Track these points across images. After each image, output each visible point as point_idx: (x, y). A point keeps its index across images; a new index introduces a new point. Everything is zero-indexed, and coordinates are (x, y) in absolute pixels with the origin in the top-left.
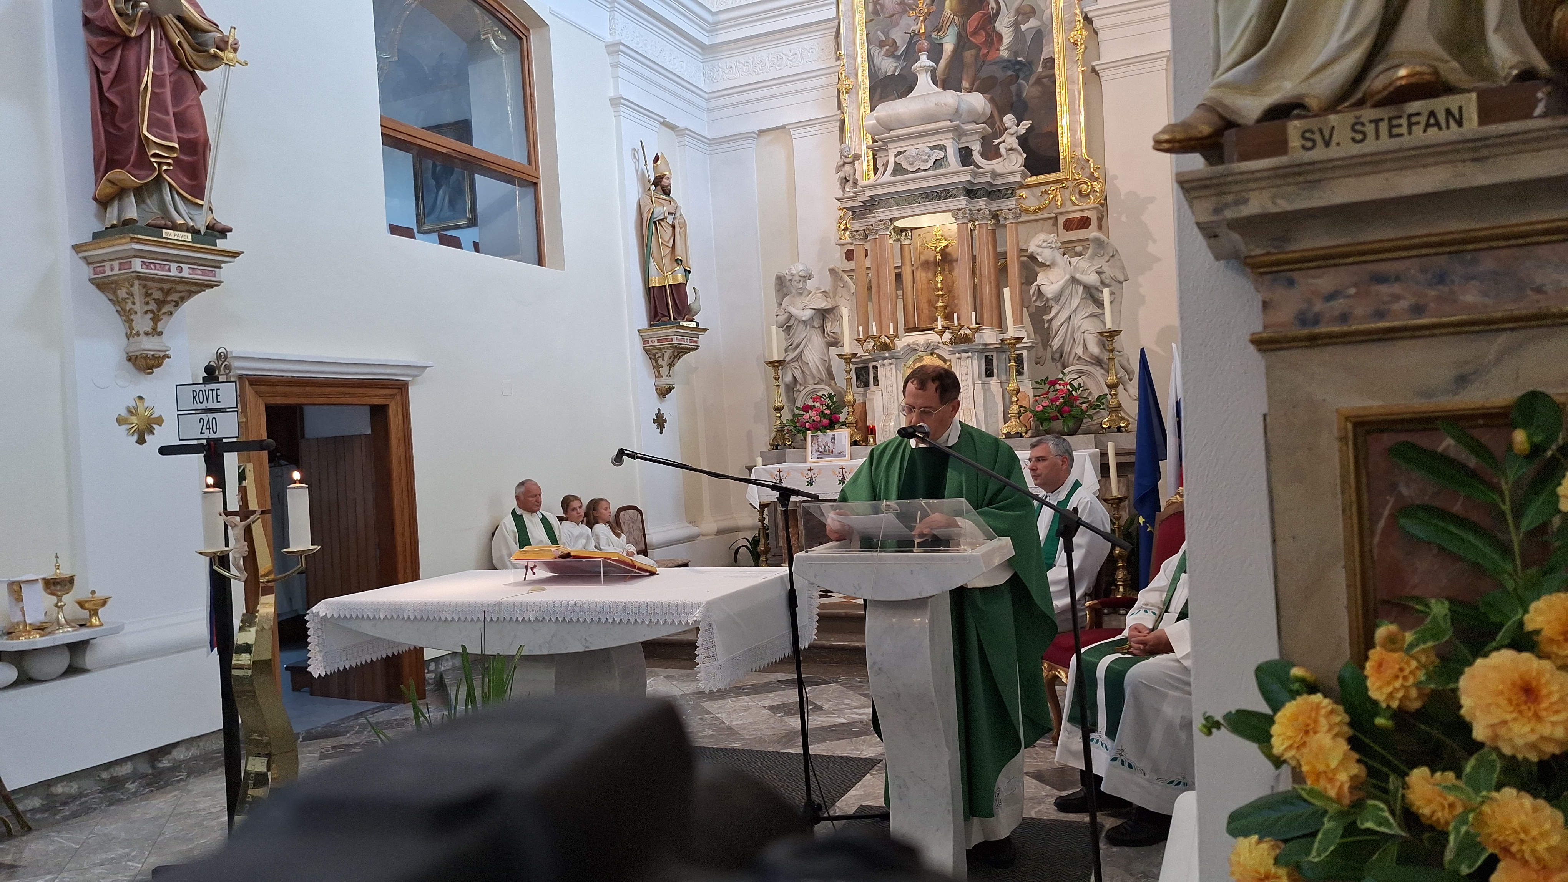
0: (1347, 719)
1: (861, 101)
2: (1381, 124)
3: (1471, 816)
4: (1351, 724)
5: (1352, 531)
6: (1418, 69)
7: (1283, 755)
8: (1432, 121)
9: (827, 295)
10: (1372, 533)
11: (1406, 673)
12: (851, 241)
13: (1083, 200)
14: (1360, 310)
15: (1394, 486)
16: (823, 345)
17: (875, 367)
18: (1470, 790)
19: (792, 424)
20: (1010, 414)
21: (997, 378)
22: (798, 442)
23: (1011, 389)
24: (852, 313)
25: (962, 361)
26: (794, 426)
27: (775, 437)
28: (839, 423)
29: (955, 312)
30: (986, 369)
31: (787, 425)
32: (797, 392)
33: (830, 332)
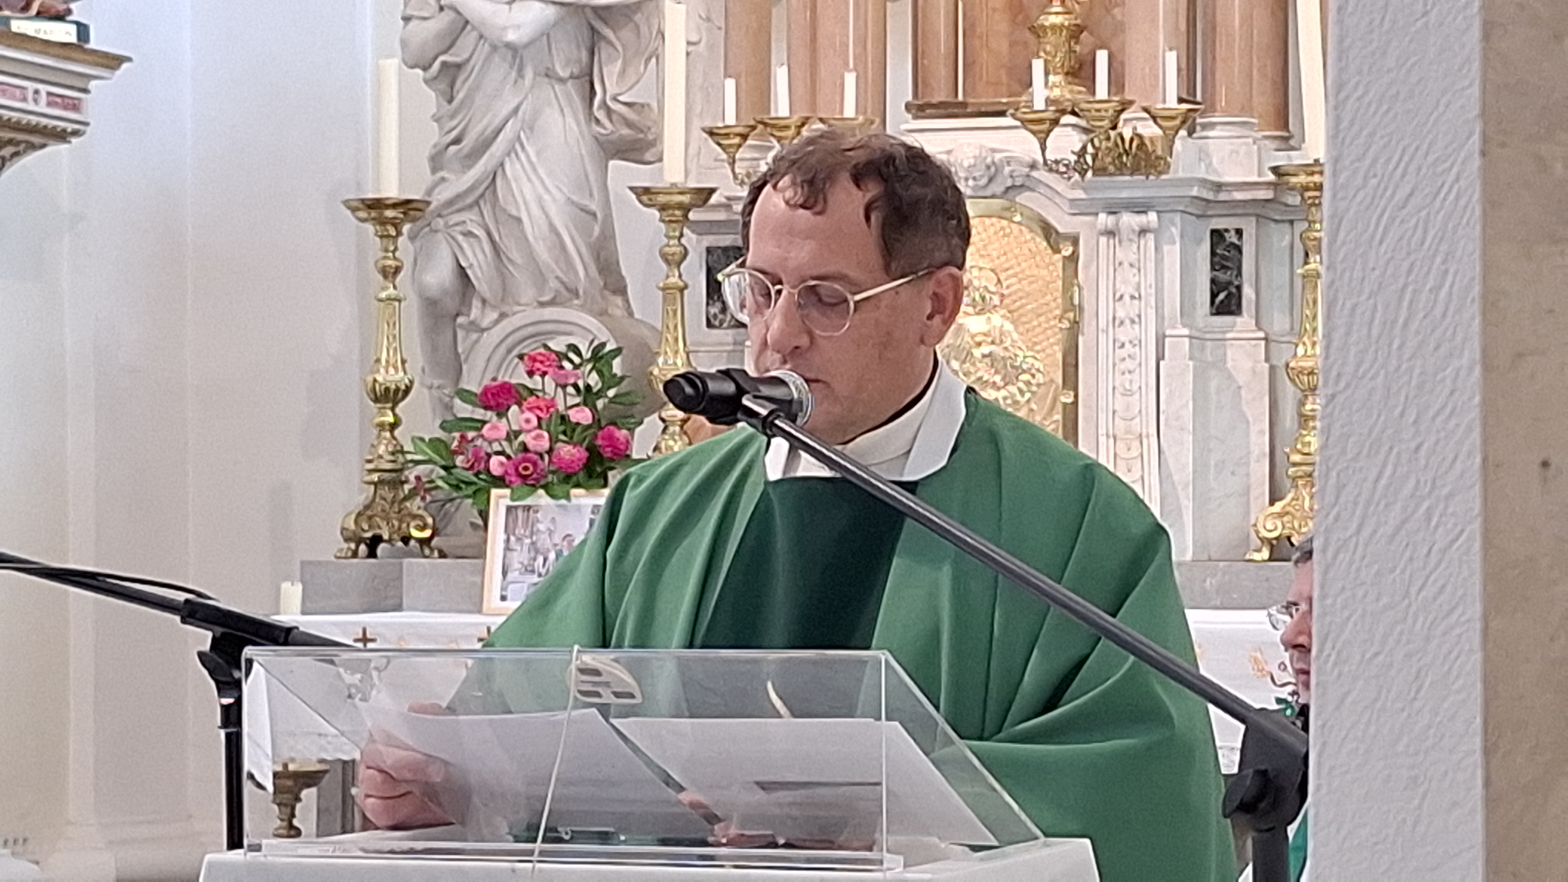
16: (587, 151)
19: (436, 458)
20: (1295, 464)
21: (1254, 322)
22: (459, 534)
23: (1304, 368)
24: (709, 30)
25: (1120, 242)
26: (445, 468)
27: (367, 507)
28: (629, 461)
29: (1101, 48)
30: (1213, 281)
31: (417, 463)
32: (468, 331)
33: (615, 99)
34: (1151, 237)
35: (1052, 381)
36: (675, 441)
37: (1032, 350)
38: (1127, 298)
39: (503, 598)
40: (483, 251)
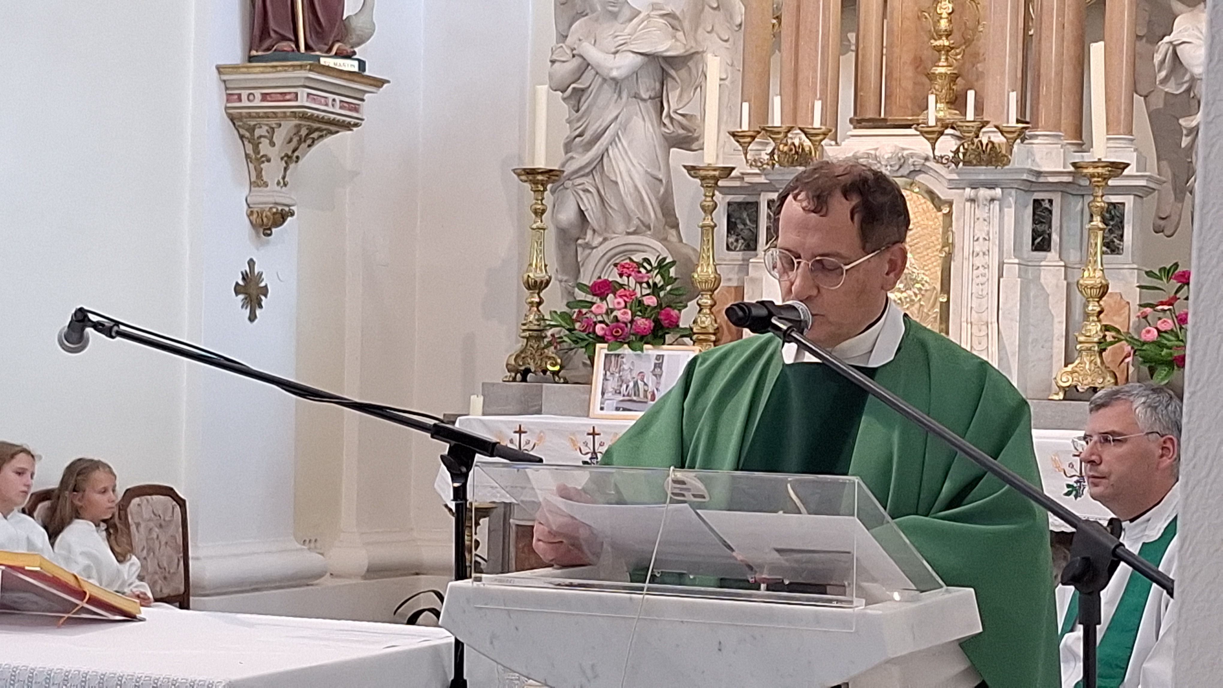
9: (675, 24)
16: (658, 143)
19: (563, 324)
20: (1081, 343)
21: (1058, 256)
22: (576, 369)
23: (1088, 285)
24: (732, 73)
25: (978, 206)
26: (568, 330)
27: (522, 352)
28: (678, 330)
29: (971, 89)
30: (1033, 230)
31: (553, 326)
32: (584, 249)
33: (675, 112)
34: (997, 203)
35: (934, 288)
36: (707, 318)
37: (923, 269)
38: (981, 240)
39: (602, 409)
40: (595, 201)
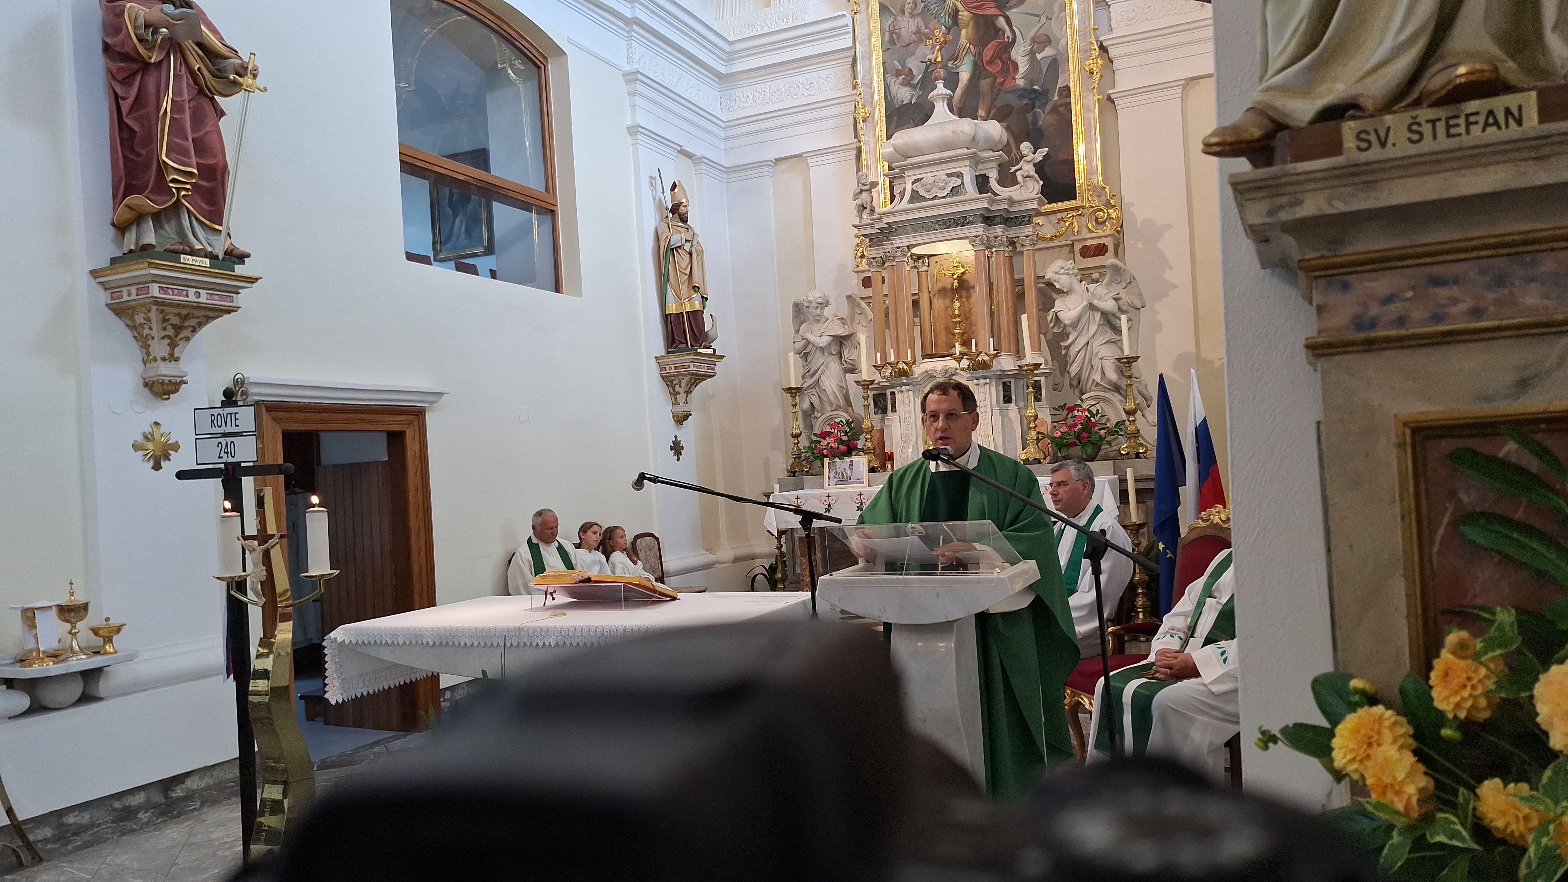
0: (1411, 731)
1: (878, 129)
2: (1438, 124)
3: (1552, 827)
4: (1414, 736)
5: (1411, 539)
6: (1478, 66)
7: (1345, 768)
8: (1491, 120)
9: (844, 321)
10: (1432, 542)
11: (1475, 681)
12: (868, 268)
13: (1099, 227)
14: (1418, 313)
15: (1452, 493)
16: (841, 372)
17: (893, 394)
18: (1549, 802)
19: (809, 451)
20: (1028, 440)
21: (1015, 405)
22: (816, 469)
23: (1029, 416)
24: (871, 340)
25: (980, 387)
26: (811, 453)
27: (792, 464)
28: (858, 449)
29: (973, 338)
30: (1004, 395)
31: (804, 452)
32: (814, 419)
33: (847, 358)
34: (988, 384)
40: (817, 399)
